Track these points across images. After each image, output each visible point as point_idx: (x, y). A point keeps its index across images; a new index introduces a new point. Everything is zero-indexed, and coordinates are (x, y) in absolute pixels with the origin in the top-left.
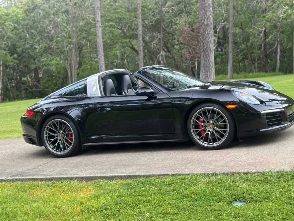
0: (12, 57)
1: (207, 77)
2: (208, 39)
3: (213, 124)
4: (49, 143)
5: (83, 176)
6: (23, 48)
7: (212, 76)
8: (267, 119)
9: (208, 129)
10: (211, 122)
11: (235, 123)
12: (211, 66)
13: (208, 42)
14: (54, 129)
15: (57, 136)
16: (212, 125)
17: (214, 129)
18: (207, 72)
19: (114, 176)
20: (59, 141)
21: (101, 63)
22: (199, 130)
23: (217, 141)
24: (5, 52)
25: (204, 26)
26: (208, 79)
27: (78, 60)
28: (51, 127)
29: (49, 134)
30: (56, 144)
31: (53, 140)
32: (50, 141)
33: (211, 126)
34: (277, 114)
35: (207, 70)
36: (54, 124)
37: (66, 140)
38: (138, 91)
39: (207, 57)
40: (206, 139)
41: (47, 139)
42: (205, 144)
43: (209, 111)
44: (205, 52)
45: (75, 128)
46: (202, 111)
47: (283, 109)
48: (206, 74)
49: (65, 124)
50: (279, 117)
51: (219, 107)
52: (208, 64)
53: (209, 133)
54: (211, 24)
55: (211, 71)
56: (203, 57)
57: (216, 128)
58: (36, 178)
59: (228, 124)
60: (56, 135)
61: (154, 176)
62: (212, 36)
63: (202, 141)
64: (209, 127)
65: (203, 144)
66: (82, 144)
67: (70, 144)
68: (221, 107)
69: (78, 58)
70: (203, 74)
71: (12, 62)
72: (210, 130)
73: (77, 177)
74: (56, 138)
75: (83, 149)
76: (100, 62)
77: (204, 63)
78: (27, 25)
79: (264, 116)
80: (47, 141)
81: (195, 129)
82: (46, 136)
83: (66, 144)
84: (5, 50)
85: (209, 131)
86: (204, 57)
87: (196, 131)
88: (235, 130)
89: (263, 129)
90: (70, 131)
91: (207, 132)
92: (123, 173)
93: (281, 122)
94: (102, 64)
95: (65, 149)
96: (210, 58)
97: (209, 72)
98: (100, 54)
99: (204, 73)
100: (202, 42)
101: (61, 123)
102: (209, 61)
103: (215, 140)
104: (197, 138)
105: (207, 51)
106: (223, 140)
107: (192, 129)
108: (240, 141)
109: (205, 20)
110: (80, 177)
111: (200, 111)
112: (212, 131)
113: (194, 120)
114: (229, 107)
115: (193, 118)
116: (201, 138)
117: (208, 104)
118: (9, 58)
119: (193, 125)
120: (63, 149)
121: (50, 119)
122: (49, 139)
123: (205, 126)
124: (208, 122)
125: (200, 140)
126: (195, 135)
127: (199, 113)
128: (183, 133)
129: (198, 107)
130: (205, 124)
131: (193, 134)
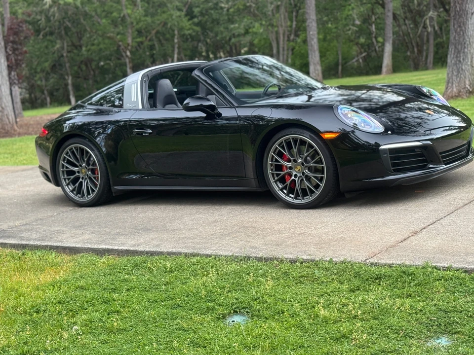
0: (190, 22)
1: (460, 61)
3: (303, 164)
4: (67, 182)
5: (67, 246)
6: (203, 8)
7: (468, 60)
8: (392, 159)
9: (294, 173)
10: (300, 160)
11: (335, 165)
12: (468, 42)
14: (73, 160)
15: (78, 172)
16: (301, 167)
17: (303, 173)
18: (459, 52)
19: (107, 249)
20: (81, 180)
21: (311, 33)
22: (281, 174)
23: (307, 195)
24: (178, 13)
26: (460, 65)
27: (294, 26)
28: (69, 156)
29: (67, 168)
30: (77, 185)
31: (72, 177)
32: (69, 179)
33: (299, 167)
34: (416, 150)
35: (460, 49)
36: (73, 153)
37: (90, 178)
38: (188, 103)
39: (460, 26)
40: (291, 190)
41: (64, 176)
42: (290, 199)
43: (295, 140)
44: (458, 17)
45: (101, 160)
46: (285, 141)
47: (429, 142)
48: (457, 57)
49: (87, 152)
50: (421, 155)
51: (310, 136)
52: (461, 39)
53: (296, 179)
55: (466, 50)
56: (454, 26)
57: (307, 172)
58: (7, 242)
59: (324, 165)
60: (76, 169)
61: (161, 253)
63: (285, 192)
64: (297, 170)
65: (288, 198)
66: (112, 188)
67: (96, 186)
68: (314, 136)
69: (294, 23)
70: (452, 56)
71: (189, 29)
72: (299, 175)
73: (59, 247)
74: (77, 174)
75: (114, 195)
76: (309, 32)
77: (455, 38)
79: (385, 153)
80: (65, 179)
81: (275, 171)
82: (63, 172)
83: (90, 186)
84: (180, 10)
85: (296, 176)
86: (456, 27)
87: (278, 175)
88: (335, 178)
89: (389, 176)
90: (94, 164)
91: (293, 178)
92: (123, 244)
93: (427, 165)
94: (312, 35)
95: (89, 194)
96: (465, 28)
97: (464, 52)
98: (310, 18)
99: (454, 54)
101: (82, 150)
102: (463, 33)
103: (305, 193)
104: (277, 187)
105: (460, 16)
106: (318, 193)
107: (270, 172)
108: (347, 196)
110: (62, 247)
111: (282, 142)
112: (301, 176)
113: (273, 156)
114: (326, 136)
115: (271, 153)
116: (285, 188)
117: (293, 130)
118: (186, 23)
119: (272, 165)
120: (85, 193)
121: (67, 144)
122: (67, 176)
123: (291, 168)
124: (295, 161)
125: (282, 190)
126: (275, 182)
127: (280, 145)
128: (257, 178)
129: (280, 135)
130: (290, 164)
131: (272, 180)
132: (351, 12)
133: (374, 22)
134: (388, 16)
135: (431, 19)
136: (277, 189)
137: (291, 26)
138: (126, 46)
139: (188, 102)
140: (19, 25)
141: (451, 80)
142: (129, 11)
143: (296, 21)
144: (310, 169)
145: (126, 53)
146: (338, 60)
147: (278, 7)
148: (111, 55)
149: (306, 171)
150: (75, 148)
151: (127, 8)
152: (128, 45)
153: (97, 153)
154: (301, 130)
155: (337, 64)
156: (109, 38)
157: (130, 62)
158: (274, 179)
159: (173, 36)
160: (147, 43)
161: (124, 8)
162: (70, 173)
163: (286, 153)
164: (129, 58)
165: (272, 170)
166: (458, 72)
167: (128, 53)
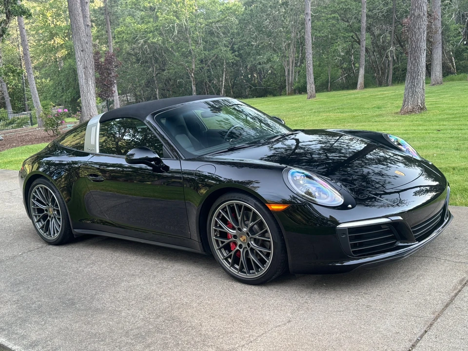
0: (233, 54)
1: (414, 85)
2: (419, 36)
3: (248, 234)
4: (38, 218)
6: (240, 45)
7: (421, 85)
9: (239, 243)
10: (245, 230)
11: (284, 240)
12: (421, 71)
13: (418, 40)
14: (40, 198)
15: (46, 210)
16: (246, 237)
17: (248, 245)
18: (414, 78)
20: (48, 218)
22: (225, 242)
23: (253, 270)
24: (225, 49)
25: (414, 18)
26: (415, 89)
28: (38, 195)
30: (45, 222)
31: (41, 215)
33: (244, 237)
34: (382, 227)
35: (414, 76)
36: (40, 192)
39: (415, 59)
41: (35, 213)
42: (235, 271)
44: (414, 52)
48: (412, 82)
50: (389, 232)
52: (416, 69)
53: (241, 250)
54: (424, 15)
55: (419, 77)
56: (410, 59)
57: (252, 244)
59: (271, 240)
62: (424, 32)
64: (242, 239)
65: (232, 270)
66: (72, 230)
67: (59, 226)
68: (259, 205)
70: (409, 82)
72: (244, 246)
77: (411, 68)
78: (244, 20)
79: (344, 234)
80: (36, 216)
82: (34, 209)
83: (56, 227)
84: (227, 47)
85: (240, 246)
86: (412, 59)
87: (222, 242)
88: (284, 255)
90: (57, 205)
93: (395, 242)
96: (419, 60)
97: (417, 79)
99: (410, 80)
100: (411, 39)
102: (417, 64)
103: (250, 266)
104: (221, 255)
105: (416, 52)
106: (264, 270)
107: (213, 238)
109: (415, 10)
111: (226, 207)
112: (246, 248)
113: (216, 222)
114: (272, 207)
115: (215, 218)
116: (230, 257)
117: (237, 195)
118: (230, 55)
119: (215, 230)
120: (52, 233)
121: (34, 183)
122: (38, 213)
123: (235, 236)
124: (240, 229)
125: (226, 259)
126: (220, 249)
127: (224, 209)
128: (202, 241)
129: (222, 198)
130: (235, 232)
131: (216, 247)
132: (337, 48)
133: (353, 54)
134: (362, 50)
135: (391, 51)
136: (221, 257)
137: (298, 57)
138: (191, 70)
139: (133, 153)
140: (111, 58)
141: (407, 100)
142: (193, 48)
143: (302, 53)
144: (256, 240)
145: (191, 75)
146: (328, 79)
147: (289, 45)
148: (183, 76)
149: (252, 242)
150: (41, 187)
151: (192, 46)
152: (193, 69)
153: (58, 195)
154: (246, 196)
155: (327, 82)
156: (181, 65)
157: (193, 81)
158: (218, 245)
159: (223, 64)
160: (206, 68)
161: (190, 45)
162: (40, 211)
163: (230, 220)
164: (193, 78)
165: (216, 236)
166: (413, 93)
167: (193, 75)
